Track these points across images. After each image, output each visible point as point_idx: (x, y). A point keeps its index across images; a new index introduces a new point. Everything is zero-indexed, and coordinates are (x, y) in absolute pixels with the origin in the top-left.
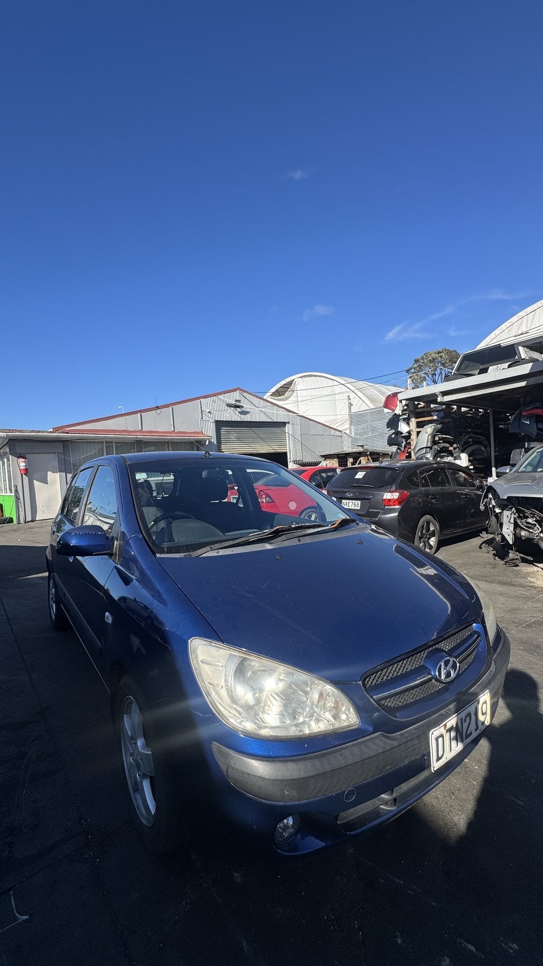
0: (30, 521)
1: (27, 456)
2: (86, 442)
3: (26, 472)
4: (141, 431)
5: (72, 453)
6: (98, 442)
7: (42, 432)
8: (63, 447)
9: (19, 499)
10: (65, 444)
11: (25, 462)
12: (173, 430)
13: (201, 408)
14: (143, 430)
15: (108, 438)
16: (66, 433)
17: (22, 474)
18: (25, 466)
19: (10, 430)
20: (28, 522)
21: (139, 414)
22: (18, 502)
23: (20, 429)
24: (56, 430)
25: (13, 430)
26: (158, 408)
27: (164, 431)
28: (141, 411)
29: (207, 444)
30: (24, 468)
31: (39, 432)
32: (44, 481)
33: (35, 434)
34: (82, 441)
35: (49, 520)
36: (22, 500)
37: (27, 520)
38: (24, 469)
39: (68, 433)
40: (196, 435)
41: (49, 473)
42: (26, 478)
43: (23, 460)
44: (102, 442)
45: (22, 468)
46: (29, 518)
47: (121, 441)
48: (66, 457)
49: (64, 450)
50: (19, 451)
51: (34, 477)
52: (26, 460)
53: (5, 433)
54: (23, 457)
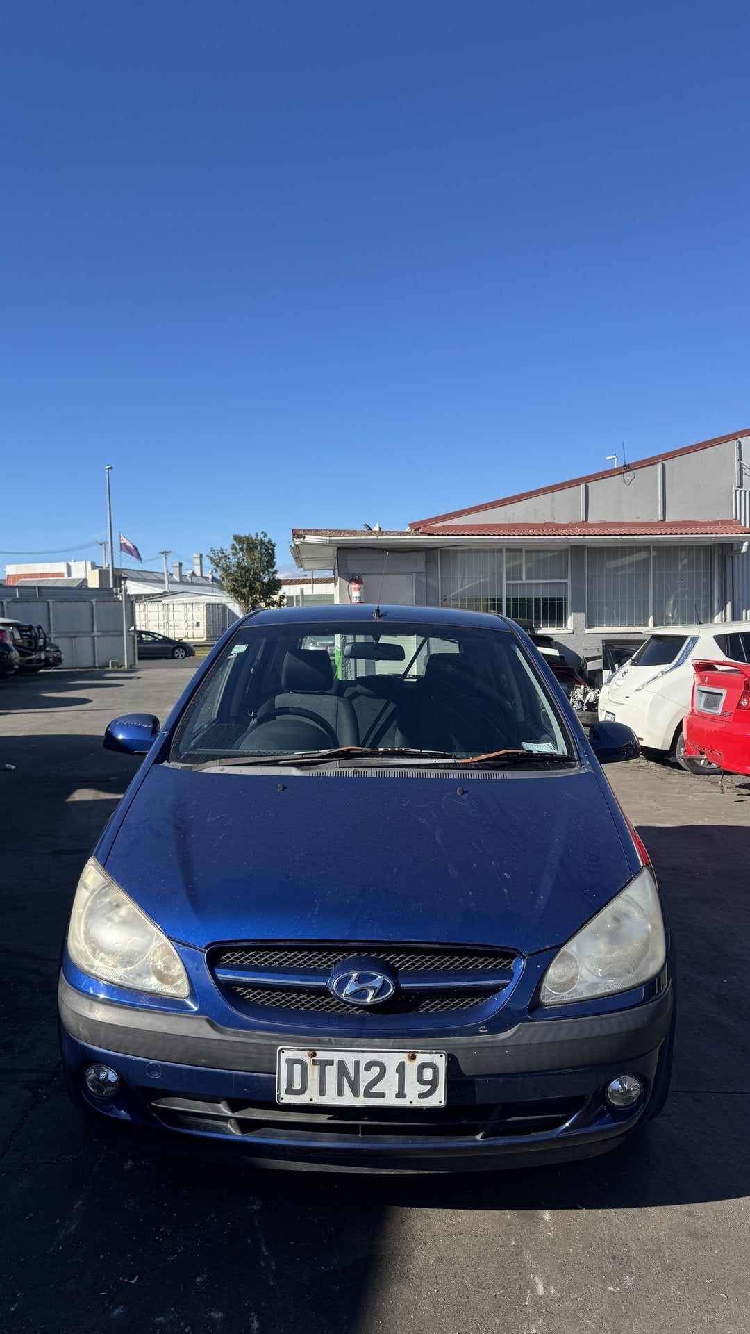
1: (364, 578)
2: (470, 551)
4: (585, 524)
5: (441, 575)
6: (493, 551)
8: (426, 562)
10: (430, 554)
11: (359, 590)
12: (661, 518)
13: (740, 459)
14: (590, 520)
15: (513, 541)
16: (429, 534)
18: (360, 598)
19: (336, 531)
21: (582, 487)
22: (346, 665)
24: (416, 527)
25: (340, 531)
26: (627, 468)
27: (638, 521)
28: (587, 480)
29: (744, 550)
30: (358, 602)
33: (376, 538)
34: (461, 548)
39: (432, 535)
40: (717, 529)
43: (357, 586)
44: (500, 551)
45: (355, 601)
47: (540, 548)
48: (431, 581)
49: (426, 568)
50: (352, 569)
52: (362, 586)
53: (328, 538)
54: (359, 582)
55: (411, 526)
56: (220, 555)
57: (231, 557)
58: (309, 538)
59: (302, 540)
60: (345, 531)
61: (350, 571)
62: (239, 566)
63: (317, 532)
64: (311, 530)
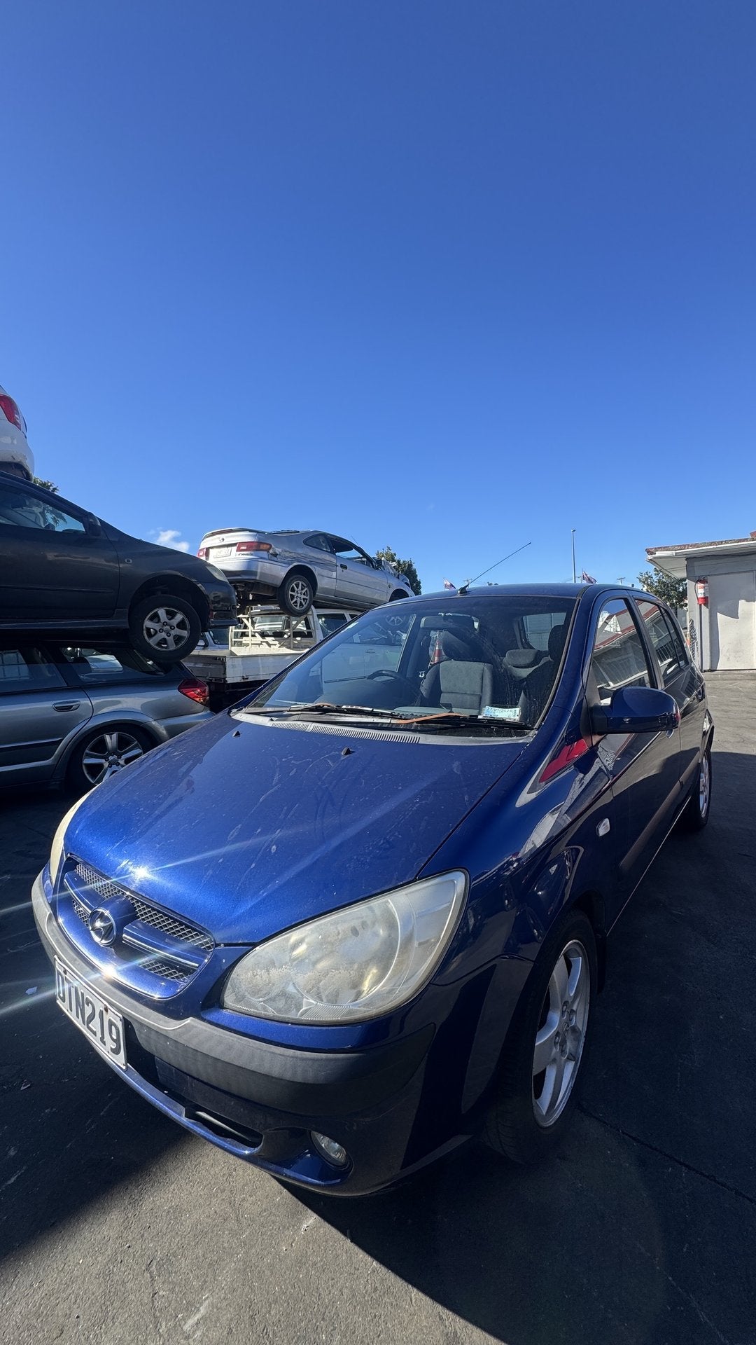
0: (708, 671)
1: (709, 579)
3: (705, 601)
7: (726, 542)
9: (695, 639)
11: (704, 587)
17: (700, 605)
18: (704, 593)
20: (705, 671)
22: (693, 643)
23: (694, 543)
25: (685, 546)
30: (702, 596)
31: (721, 543)
32: (733, 614)
33: (715, 546)
35: (736, 672)
36: (698, 640)
37: (704, 668)
38: (702, 598)
41: (742, 603)
42: (705, 610)
43: (702, 585)
45: (700, 596)
46: (707, 666)
50: (699, 573)
51: (719, 608)
52: (706, 584)
53: (674, 552)
54: (703, 581)
55: (752, 534)
56: (646, 576)
57: (654, 577)
58: (658, 554)
59: (654, 556)
60: (688, 545)
61: (697, 574)
62: (659, 581)
63: (666, 549)
64: (661, 548)
